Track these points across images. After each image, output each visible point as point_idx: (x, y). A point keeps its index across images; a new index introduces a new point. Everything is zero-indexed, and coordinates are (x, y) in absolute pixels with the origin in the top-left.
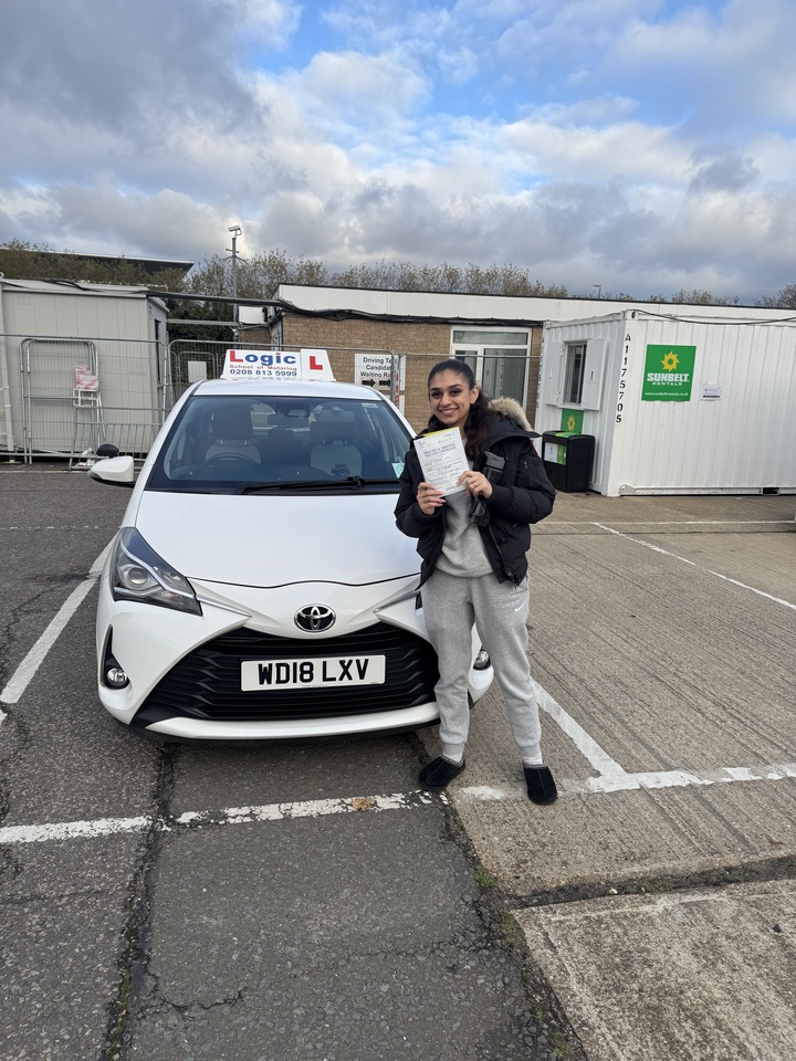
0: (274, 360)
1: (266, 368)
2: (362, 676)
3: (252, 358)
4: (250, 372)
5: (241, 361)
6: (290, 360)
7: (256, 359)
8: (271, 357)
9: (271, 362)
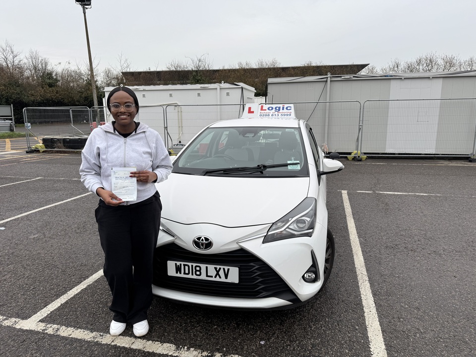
2: (226, 277)
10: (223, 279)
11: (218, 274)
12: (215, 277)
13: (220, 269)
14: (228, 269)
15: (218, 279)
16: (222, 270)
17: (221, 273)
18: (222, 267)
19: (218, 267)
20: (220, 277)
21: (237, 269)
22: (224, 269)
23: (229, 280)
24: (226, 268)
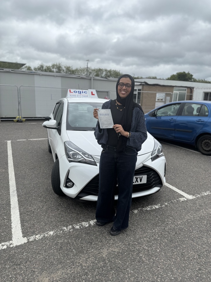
0: (82, 92)
1: (79, 95)
2: (141, 181)
3: (75, 92)
4: (75, 96)
5: (73, 92)
6: (86, 92)
7: (76, 92)
8: (80, 92)
9: (81, 93)
10: (139, 183)
12: (135, 182)
13: (138, 177)
14: (142, 177)
15: (137, 183)
16: (139, 178)
17: (139, 180)
18: (139, 176)
19: (137, 177)
20: (138, 182)
21: (146, 176)
22: (140, 177)
23: (142, 182)
24: (141, 176)
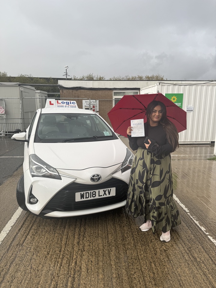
2: (109, 194)
11: (105, 193)
14: (110, 189)
15: (105, 196)
16: (107, 191)
19: (105, 189)
21: (115, 188)
